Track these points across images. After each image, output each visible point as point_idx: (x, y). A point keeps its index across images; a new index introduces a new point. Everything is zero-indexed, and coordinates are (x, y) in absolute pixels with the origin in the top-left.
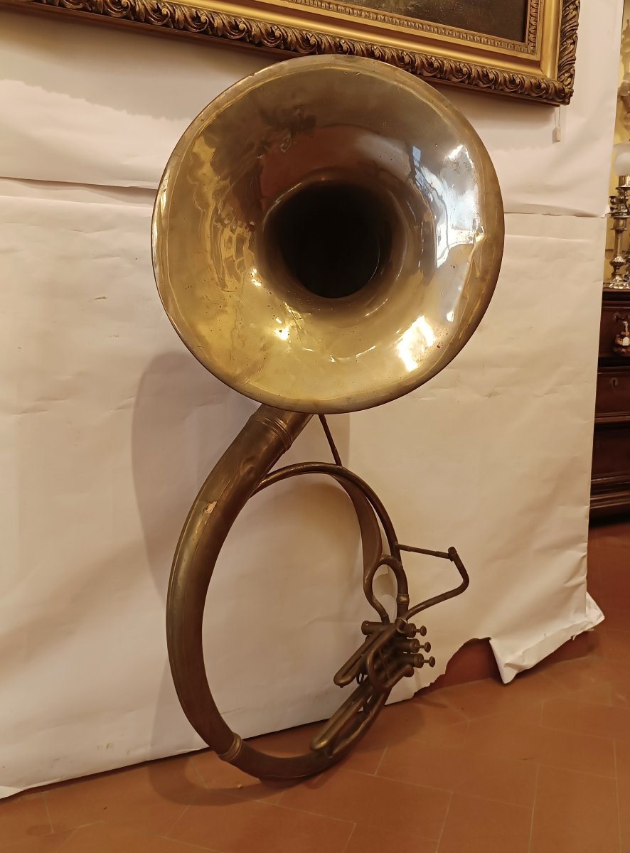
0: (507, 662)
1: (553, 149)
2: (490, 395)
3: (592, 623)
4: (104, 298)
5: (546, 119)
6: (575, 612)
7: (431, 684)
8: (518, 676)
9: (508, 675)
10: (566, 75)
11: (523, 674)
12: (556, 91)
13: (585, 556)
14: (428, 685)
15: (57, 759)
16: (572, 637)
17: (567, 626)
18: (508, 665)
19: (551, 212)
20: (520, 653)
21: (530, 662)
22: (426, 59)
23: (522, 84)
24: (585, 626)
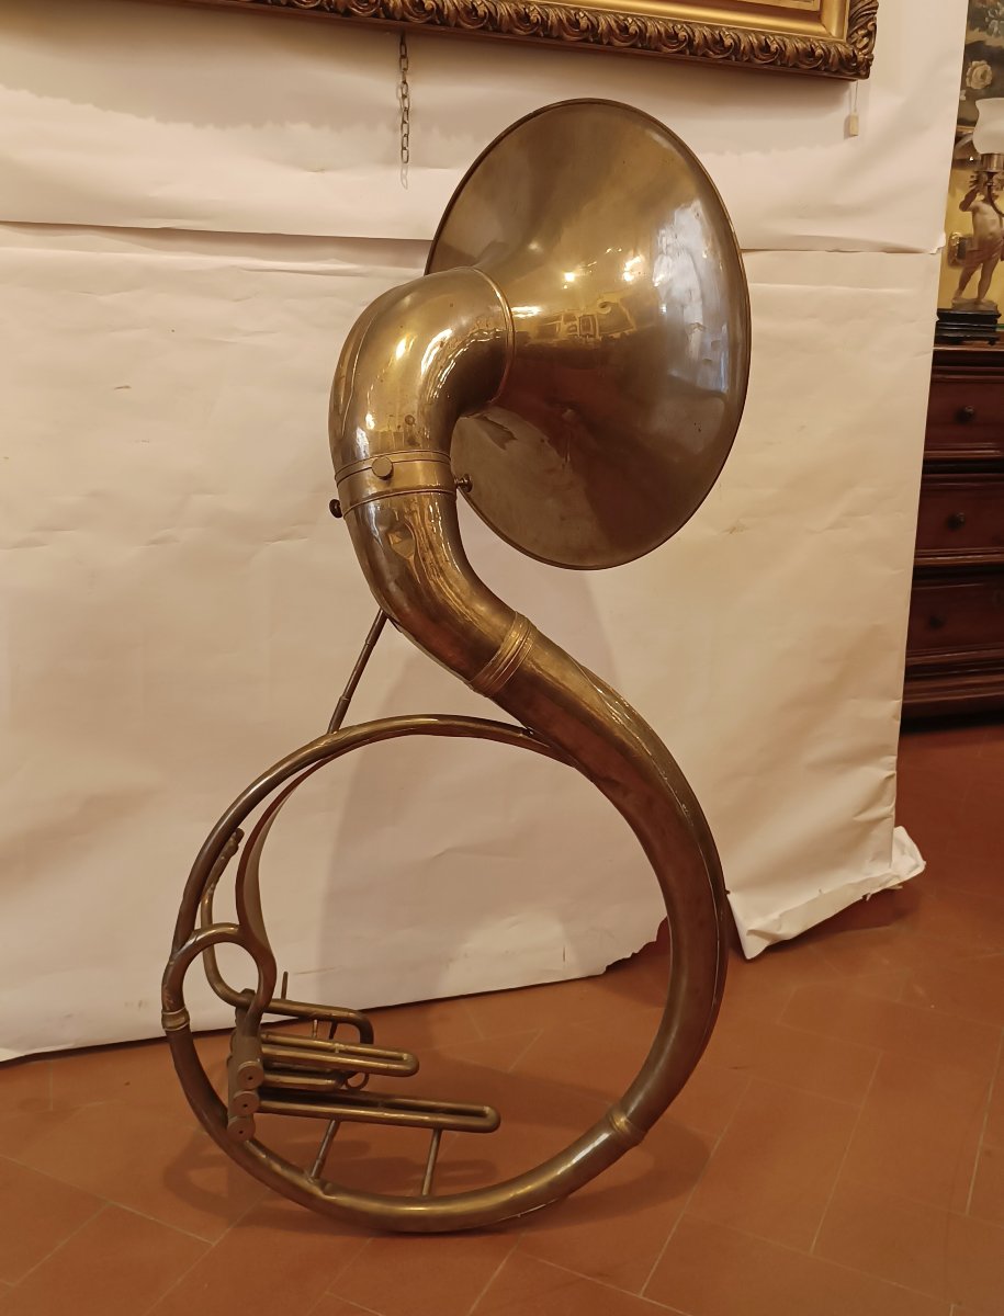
0: (751, 928)
1: (844, 149)
2: (733, 530)
3: (898, 877)
4: (127, 387)
5: (835, 101)
6: (873, 860)
7: (634, 955)
8: (769, 950)
9: (753, 947)
10: (862, 32)
11: (779, 947)
12: (841, 59)
13: (891, 777)
14: (629, 956)
15: (69, 1016)
16: (865, 897)
17: (859, 878)
18: (752, 932)
19: (839, 247)
20: (775, 916)
21: (790, 930)
22: (616, 22)
23: (781, 52)
24: (887, 882)
